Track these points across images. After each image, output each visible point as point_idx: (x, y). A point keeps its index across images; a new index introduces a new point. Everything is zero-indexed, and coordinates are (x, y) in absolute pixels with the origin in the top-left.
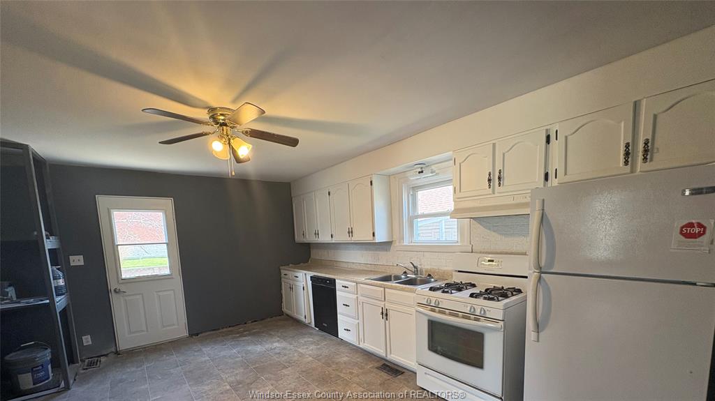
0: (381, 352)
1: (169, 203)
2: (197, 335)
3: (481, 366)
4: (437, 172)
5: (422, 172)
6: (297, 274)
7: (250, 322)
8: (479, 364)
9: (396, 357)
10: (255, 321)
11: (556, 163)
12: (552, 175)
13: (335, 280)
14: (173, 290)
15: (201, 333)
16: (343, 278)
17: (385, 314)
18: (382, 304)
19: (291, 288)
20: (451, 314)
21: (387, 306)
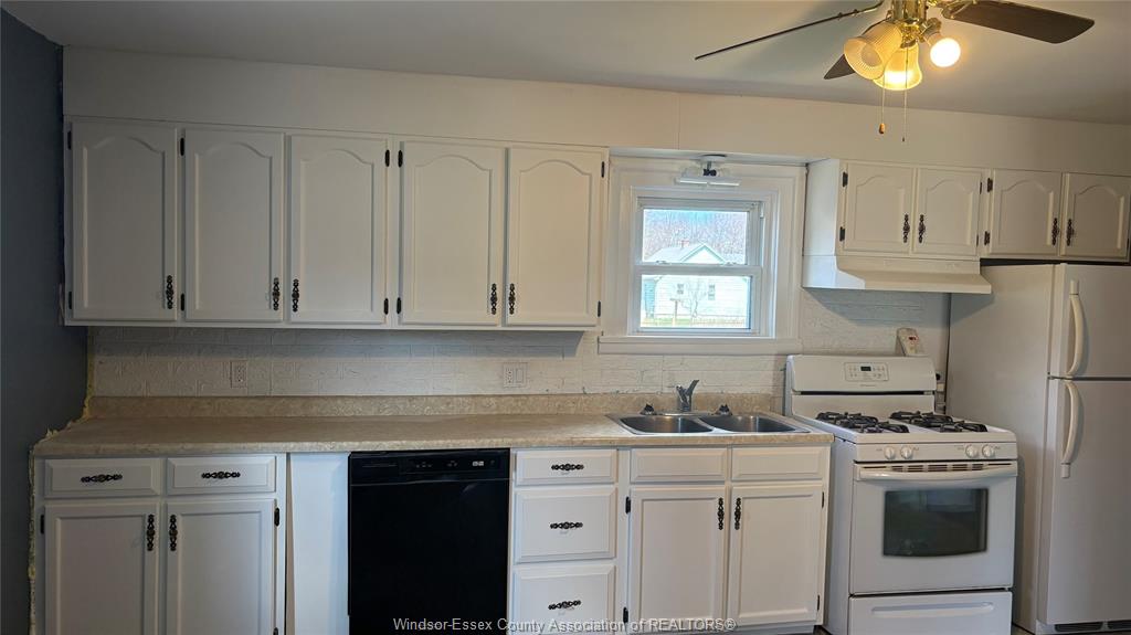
5: (713, 174)
8: (975, 543)
12: (981, 238)
13: (506, 453)
17: (730, 515)
18: (720, 491)
19: (159, 534)
20: (932, 469)
21: (739, 490)
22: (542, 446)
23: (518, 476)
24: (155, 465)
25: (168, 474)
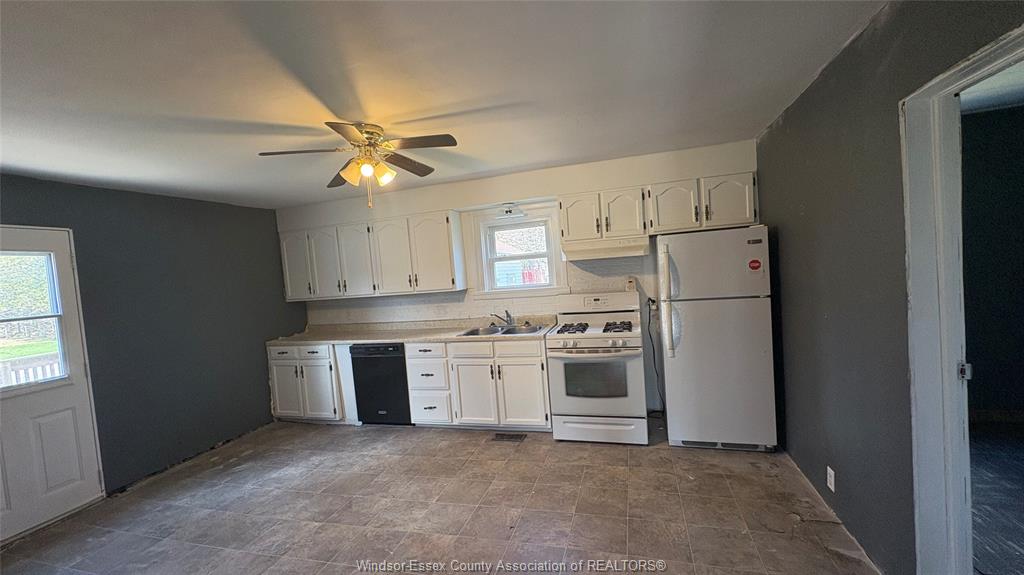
0: (490, 420)
1: (64, 237)
2: (123, 490)
3: (626, 395)
4: (525, 212)
5: (510, 212)
6: (315, 348)
7: (220, 444)
8: (622, 392)
9: (515, 420)
10: (228, 441)
11: (651, 216)
12: (648, 224)
13: (402, 345)
14: (73, 409)
15: (131, 485)
16: (416, 339)
17: (496, 373)
18: (490, 362)
19: (299, 372)
20: (590, 352)
21: (499, 362)
22: (414, 342)
23: (407, 354)
24: (295, 348)
25: (299, 351)
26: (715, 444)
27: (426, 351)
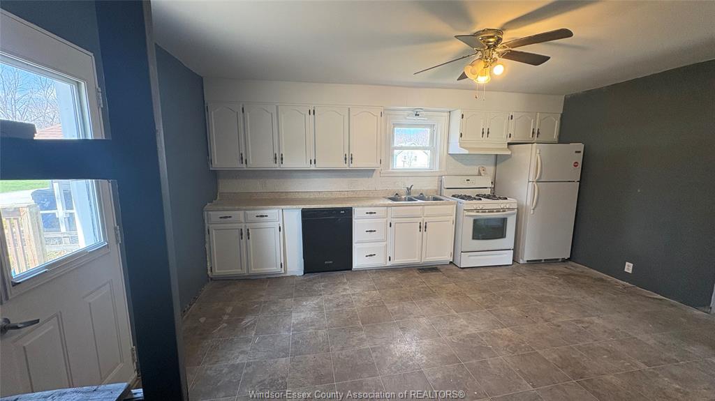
0: (415, 260)
3: (505, 237)
5: (418, 115)
6: (264, 213)
8: (503, 235)
9: (431, 258)
11: (511, 131)
12: (508, 136)
13: (351, 209)
17: (423, 227)
18: (420, 220)
19: (244, 234)
20: (489, 212)
21: (426, 220)
22: (363, 207)
23: (355, 217)
24: (241, 213)
25: (245, 216)
26: (541, 260)
27: (371, 213)
